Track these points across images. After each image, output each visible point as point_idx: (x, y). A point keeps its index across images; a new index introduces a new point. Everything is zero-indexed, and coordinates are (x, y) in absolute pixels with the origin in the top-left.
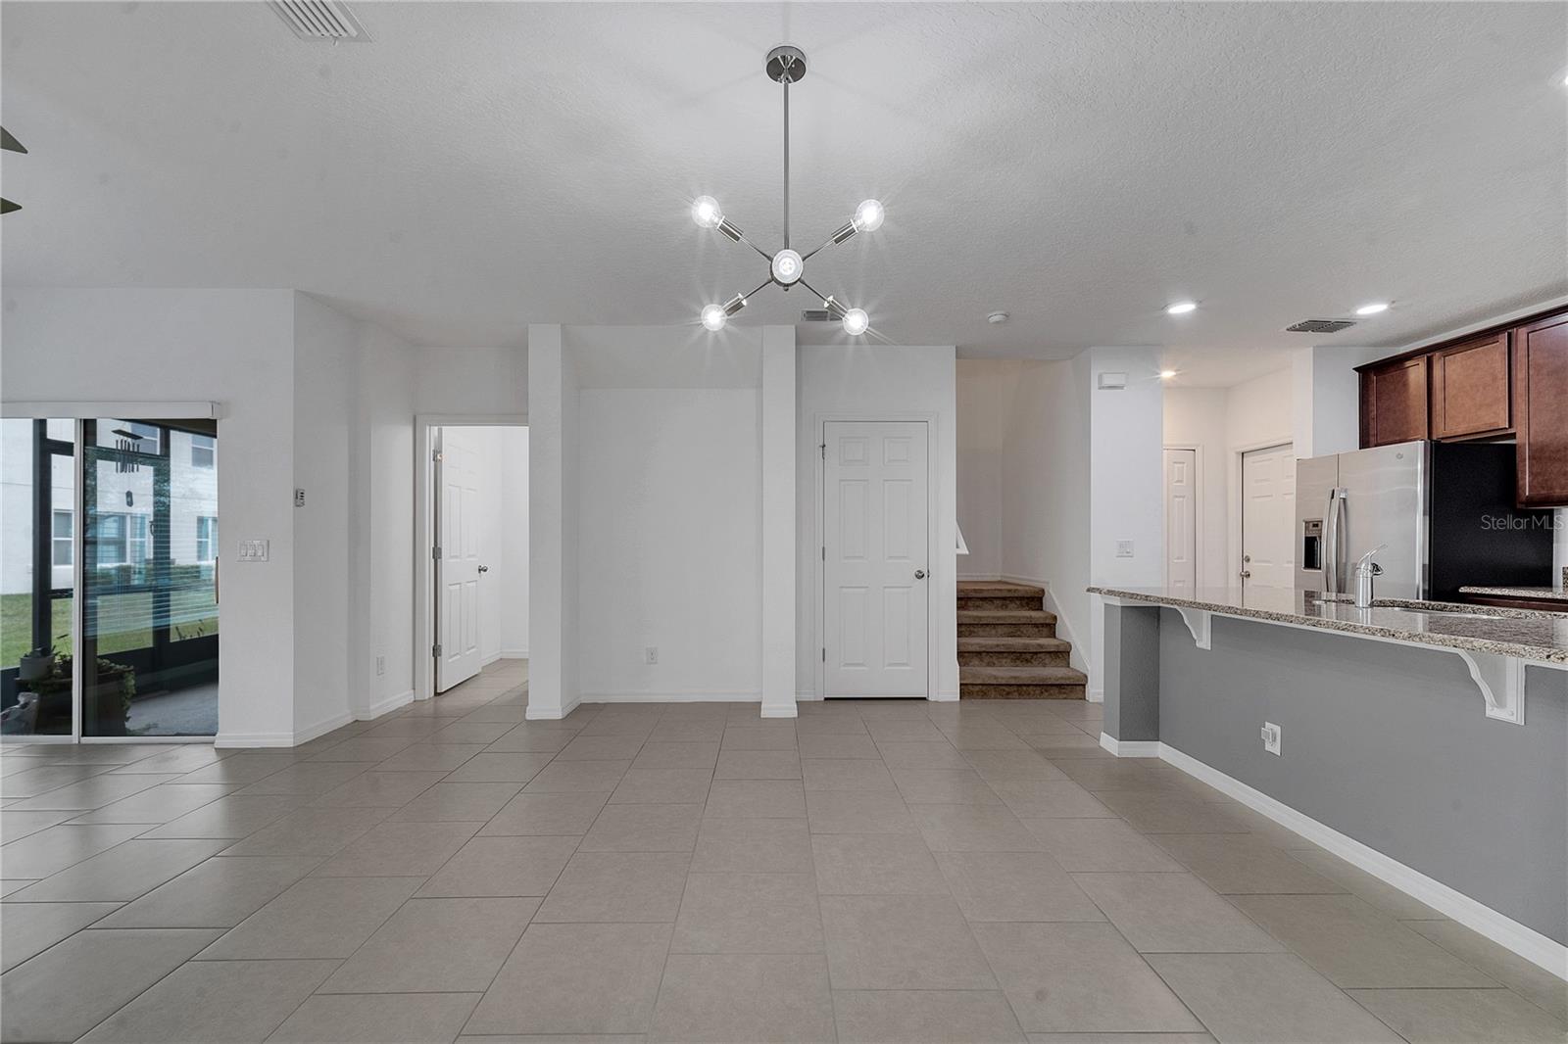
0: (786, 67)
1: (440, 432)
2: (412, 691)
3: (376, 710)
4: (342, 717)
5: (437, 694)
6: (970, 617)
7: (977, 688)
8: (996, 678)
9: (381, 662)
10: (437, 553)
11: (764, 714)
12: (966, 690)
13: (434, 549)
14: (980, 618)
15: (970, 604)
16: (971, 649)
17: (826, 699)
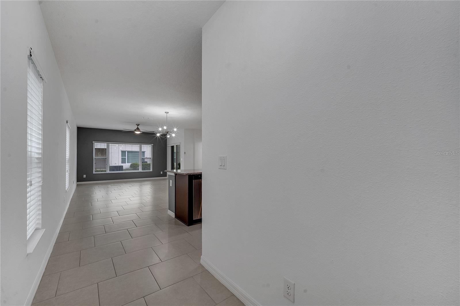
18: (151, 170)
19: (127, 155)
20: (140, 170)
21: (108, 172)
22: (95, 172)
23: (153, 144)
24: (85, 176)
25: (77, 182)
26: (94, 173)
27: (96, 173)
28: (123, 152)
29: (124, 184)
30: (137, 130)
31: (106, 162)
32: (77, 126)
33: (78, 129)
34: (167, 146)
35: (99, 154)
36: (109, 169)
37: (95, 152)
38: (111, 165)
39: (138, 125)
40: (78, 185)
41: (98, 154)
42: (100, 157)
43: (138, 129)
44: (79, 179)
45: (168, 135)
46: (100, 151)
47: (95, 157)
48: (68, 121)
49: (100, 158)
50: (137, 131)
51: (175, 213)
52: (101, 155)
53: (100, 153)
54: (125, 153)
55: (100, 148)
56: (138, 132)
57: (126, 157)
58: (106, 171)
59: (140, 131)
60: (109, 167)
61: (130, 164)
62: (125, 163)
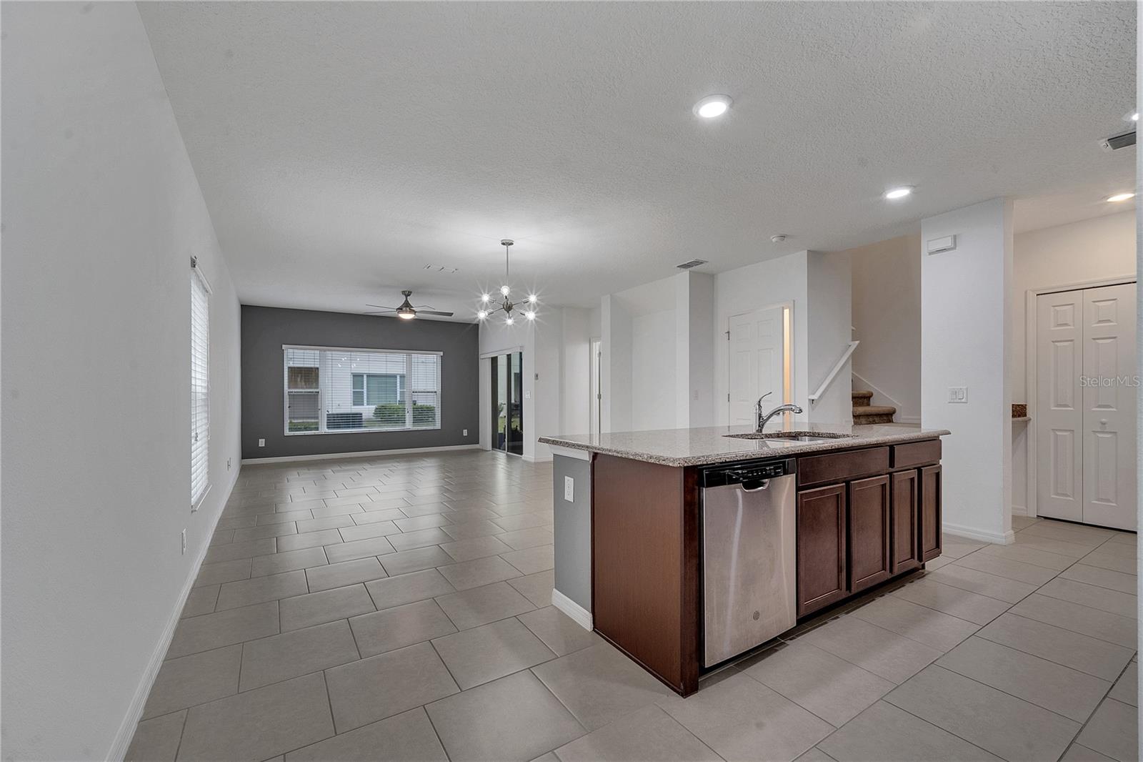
0: (507, 243)
13: (598, 395)
18: (438, 426)
19: (367, 384)
20: (409, 425)
21: (324, 429)
22: (291, 429)
23: (442, 353)
24: (262, 443)
25: (242, 458)
26: (287, 433)
27: (292, 433)
28: (357, 377)
29: (367, 466)
30: (404, 309)
31: (319, 402)
32: (240, 301)
33: (242, 308)
34: (481, 357)
35: (299, 380)
36: (326, 421)
37: (289, 376)
38: (330, 412)
39: (407, 294)
40: (244, 469)
41: (296, 381)
42: (302, 388)
43: (407, 305)
44: (248, 450)
45: (510, 318)
46: (301, 373)
47: (289, 390)
48: (197, 261)
49: (303, 391)
50: (406, 312)
51: (593, 612)
52: (303, 383)
53: (301, 381)
54: (360, 378)
55: (302, 366)
56: (407, 316)
57: (365, 390)
58: (317, 429)
59: (413, 311)
60: (326, 416)
61: (374, 407)
62: (363, 405)
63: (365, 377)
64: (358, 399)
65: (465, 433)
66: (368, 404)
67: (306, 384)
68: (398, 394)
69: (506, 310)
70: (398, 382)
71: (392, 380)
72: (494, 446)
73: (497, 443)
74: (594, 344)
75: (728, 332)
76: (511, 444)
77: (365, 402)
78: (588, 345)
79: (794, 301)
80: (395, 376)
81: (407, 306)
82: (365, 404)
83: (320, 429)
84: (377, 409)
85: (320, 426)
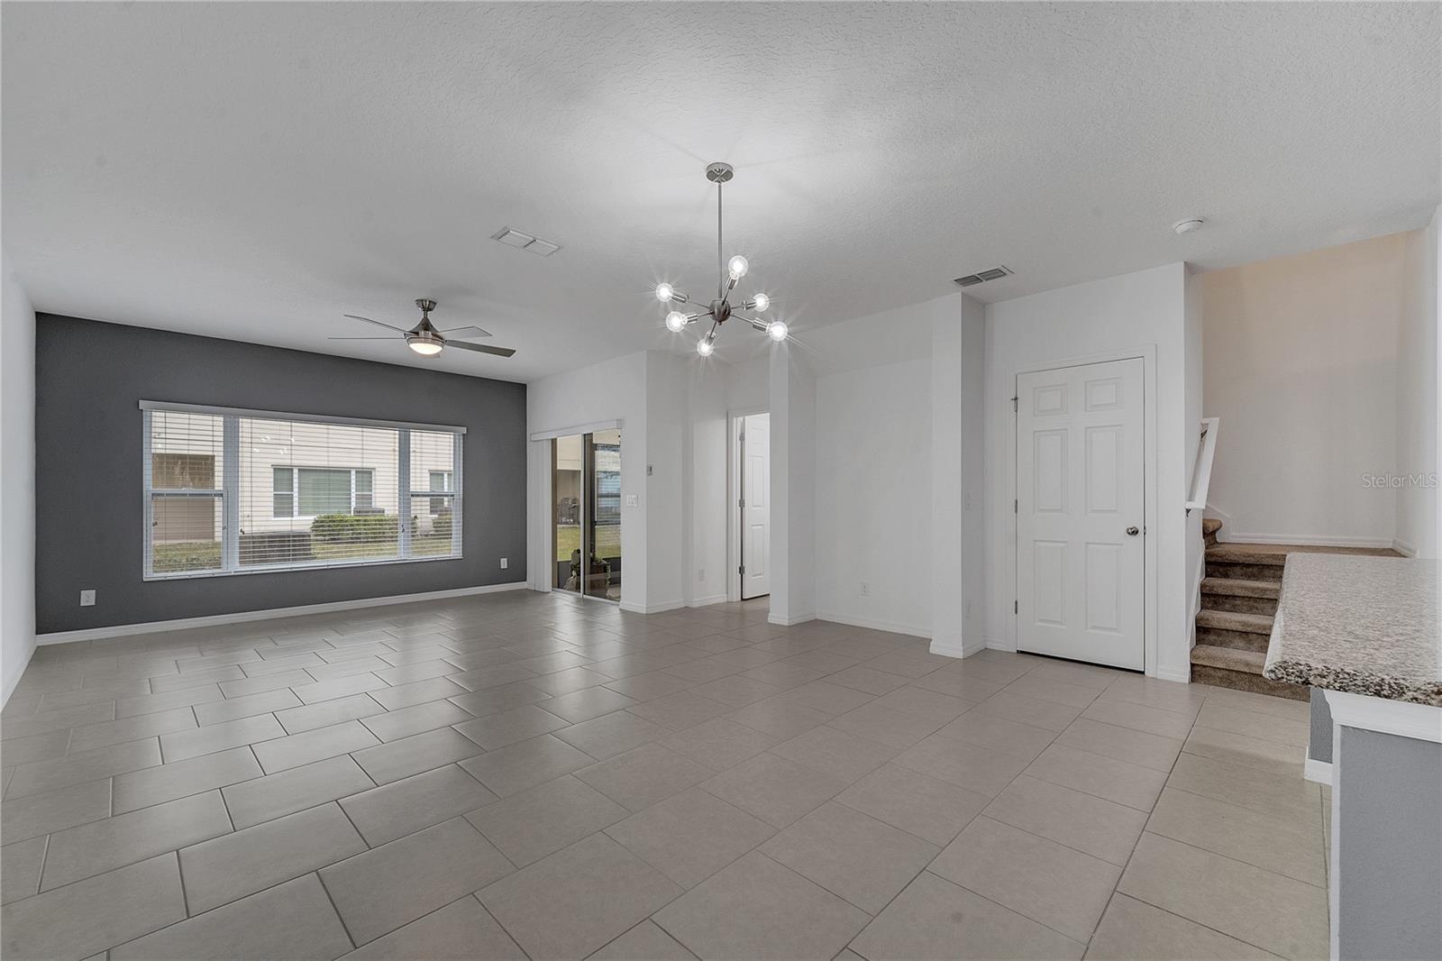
0: (719, 174)
1: (744, 419)
2: (725, 595)
3: (696, 602)
4: (676, 602)
5: (742, 599)
6: (1246, 588)
7: (1220, 674)
8: (1247, 664)
9: (702, 572)
10: (742, 503)
11: (933, 649)
12: (1198, 673)
13: (740, 501)
14: (1265, 590)
15: (1266, 572)
16: (1228, 626)
17: (1018, 651)
18: (456, 553)
19: (300, 483)
20: (404, 553)
21: (234, 566)
22: (158, 565)
23: (464, 430)
25: (37, 632)
26: (150, 574)
27: (160, 576)
28: (284, 472)
29: (332, 637)
30: (422, 333)
33: (38, 322)
34: (533, 438)
35: (177, 470)
36: (237, 550)
38: (245, 534)
39: (428, 306)
40: (40, 657)
42: (182, 488)
43: (426, 326)
44: (53, 617)
47: (159, 490)
50: (426, 340)
53: (183, 469)
54: (288, 473)
56: (426, 349)
57: (296, 494)
58: (217, 564)
59: (437, 338)
60: (237, 540)
61: (312, 518)
62: (291, 514)
63: (296, 471)
64: (282, 506)
65: (504, 563)
66: (300, 513)
67: (192, 480)
68: (353, 499)
69: (714, 318)
70: (353, 482)
71: (343, 477)
72: (559, 583)
73: (562, 576)
74: (735, 419)
75: (1016, 399)
76: (588, 577)
77: (296, 509)
78: (725, 421)
79: (1156, 346)
80: (347, 471)
81: (425, 329)
82: (296, 513)
83: (224, 565)
84: (317, 521)
85: (224, 560)
